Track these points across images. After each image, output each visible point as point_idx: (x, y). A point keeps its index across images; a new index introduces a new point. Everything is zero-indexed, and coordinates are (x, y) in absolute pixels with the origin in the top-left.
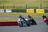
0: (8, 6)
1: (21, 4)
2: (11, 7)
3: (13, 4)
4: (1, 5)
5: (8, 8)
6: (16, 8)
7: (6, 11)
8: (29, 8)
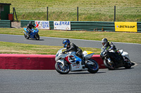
0: (61, 13)
1: (98, 7)
2: (70, 15)
3: (76, 6)
4: (41, 8)
5: (60, 16)
6: (85, 19)
7: (55, 26)
8: (124, 18)
